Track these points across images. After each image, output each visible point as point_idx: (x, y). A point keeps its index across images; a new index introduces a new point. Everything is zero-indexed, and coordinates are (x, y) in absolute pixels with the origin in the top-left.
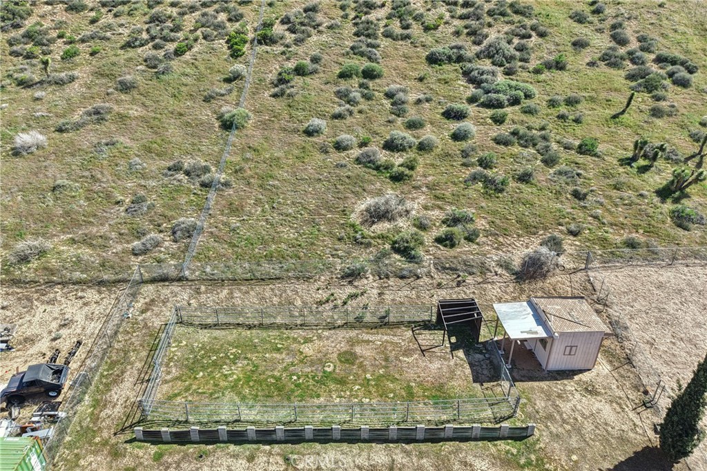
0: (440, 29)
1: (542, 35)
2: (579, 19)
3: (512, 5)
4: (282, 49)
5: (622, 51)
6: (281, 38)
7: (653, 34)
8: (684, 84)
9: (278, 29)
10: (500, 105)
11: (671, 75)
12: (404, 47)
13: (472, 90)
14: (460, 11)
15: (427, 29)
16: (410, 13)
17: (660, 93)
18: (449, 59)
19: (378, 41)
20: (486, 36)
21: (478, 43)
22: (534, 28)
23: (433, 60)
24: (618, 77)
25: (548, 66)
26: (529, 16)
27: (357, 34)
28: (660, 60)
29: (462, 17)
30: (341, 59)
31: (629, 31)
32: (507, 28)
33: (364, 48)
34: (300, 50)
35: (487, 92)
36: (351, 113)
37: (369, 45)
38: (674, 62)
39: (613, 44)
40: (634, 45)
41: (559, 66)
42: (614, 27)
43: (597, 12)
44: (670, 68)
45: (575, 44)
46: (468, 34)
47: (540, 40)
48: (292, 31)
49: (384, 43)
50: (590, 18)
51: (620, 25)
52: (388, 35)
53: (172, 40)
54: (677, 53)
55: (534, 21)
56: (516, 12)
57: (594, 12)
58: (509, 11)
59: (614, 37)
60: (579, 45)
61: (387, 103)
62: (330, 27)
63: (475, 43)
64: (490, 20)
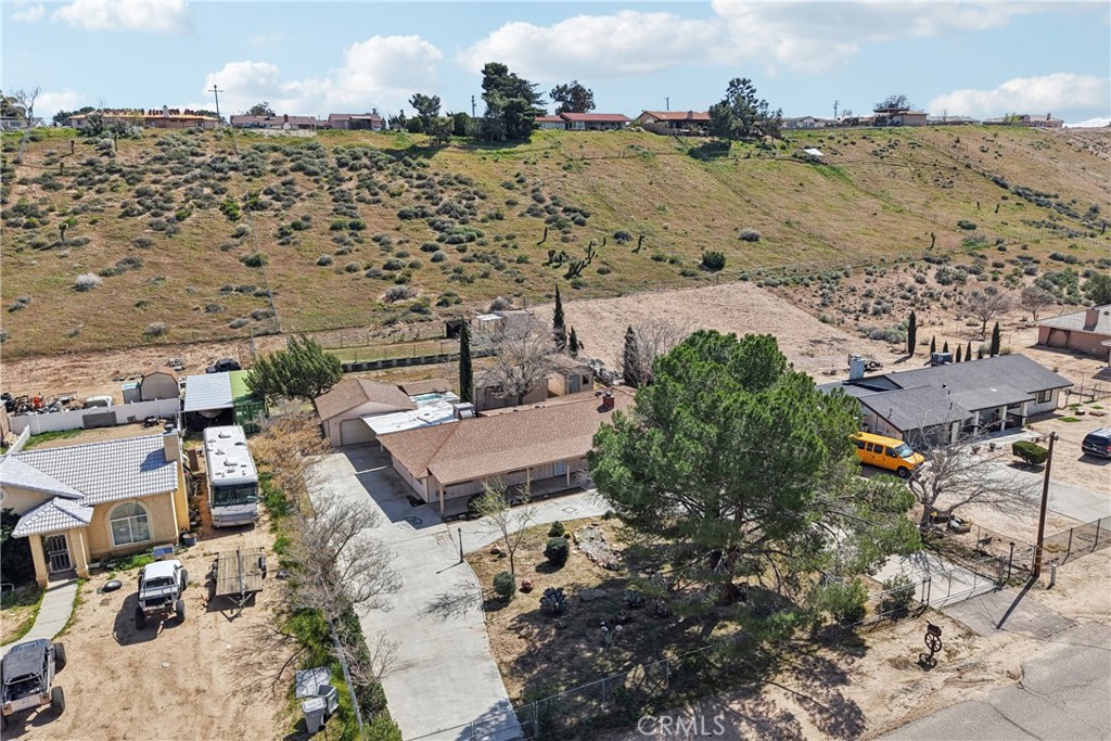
0: (403, 195)
1: (483, 198)
2: (509, 187)
3: (456, 178)
4: (273, 213)
5: (541, 206)
6: (270, 205)
7: (561, 195)
8: (582, 224)
9: (263, 198)
10: (461, 241)
11: (573, 219)
12: (377, 208)
13: (438, 234)
14: (416, 183)
15: (392, 195)
16: (376, 184)
17: (566, 229)
18: (416, 215)
19: (354, 205)
20: (441, 199)
21: (437, 204)
22: (476, 193)
23: (403, 216)
24: (540, 222)
25: (491, 217)
26: (471, 185)
27: (334, 200)
28: (566, 210)
29: (418, 187)
30: (327, 218)
31: (544, 194)
32: (455, 194)
33: (344, 210)
34: (291, 213)
35: (450, 234)
36: (350, 251)
37: (348, 207)
38: (575, 211)
39: (534, 202)
40: (549, 202)
41: (499, 217)
42: (534, 191)
43: (521, 181)
44: (573, 215)
45: (507, 203)
46: (426, 198)
47: (482, 201)
48: (278, 199)
49: (361, 206)
50: (517, 186)
51: (538, 190)
52: (361, 200)
53: (169, 210)
54: (577, 206)
55: (476, 189)
56: (461, 182)
57: (519, 182)
58: (454, 181)
59: (534, 198)
60: (511, 204)
61: (377, 245)
62: (311, 196)
63: (433, 204)
64: (441, 188)
